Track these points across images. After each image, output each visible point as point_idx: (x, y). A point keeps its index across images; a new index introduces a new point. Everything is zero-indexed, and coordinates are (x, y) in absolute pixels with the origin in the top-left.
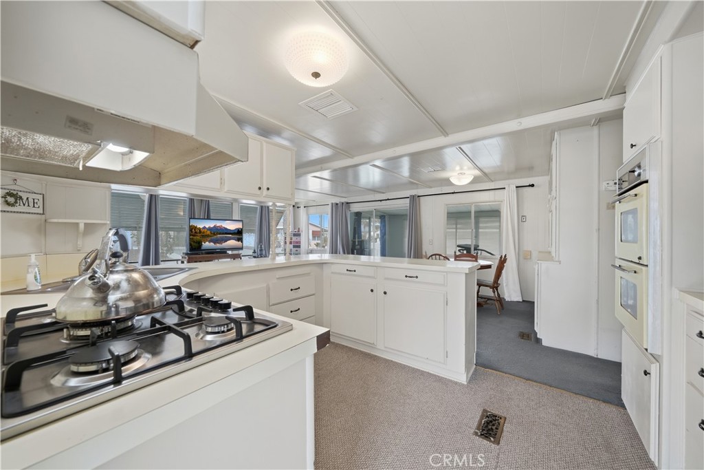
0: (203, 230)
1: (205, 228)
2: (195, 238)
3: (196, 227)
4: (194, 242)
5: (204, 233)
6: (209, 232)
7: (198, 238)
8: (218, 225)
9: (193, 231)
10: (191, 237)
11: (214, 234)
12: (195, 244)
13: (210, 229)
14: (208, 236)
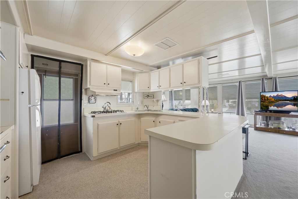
0: (269, 98)
1: (270, 96)
2: (264, 103)
3: (265, 96)
4: (264, 106)
5: (270, 100)
6: (273, 100)
7: (266, 104)
8: (279, 94)
9: (263, 99)
10: (262, 103)
11: (277, 101)
12: (264, 108)
13: (274, 97)
14: (273, 102)
